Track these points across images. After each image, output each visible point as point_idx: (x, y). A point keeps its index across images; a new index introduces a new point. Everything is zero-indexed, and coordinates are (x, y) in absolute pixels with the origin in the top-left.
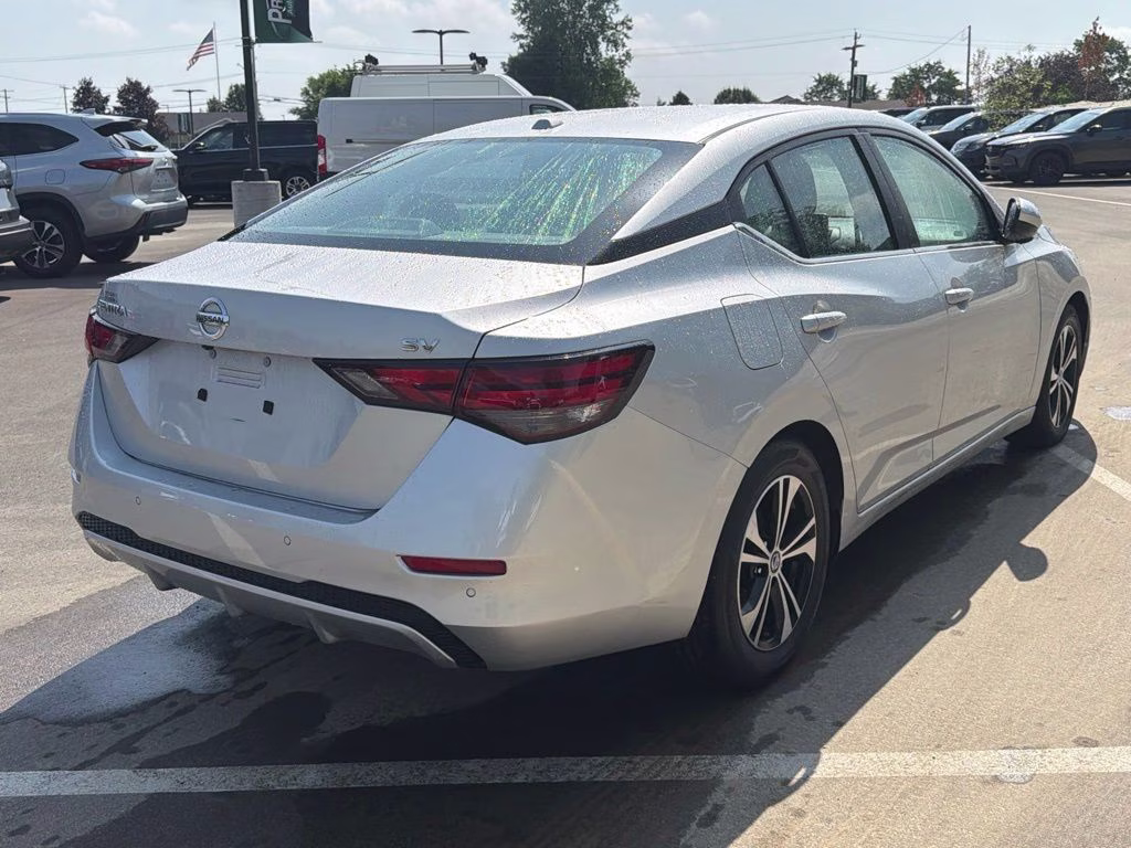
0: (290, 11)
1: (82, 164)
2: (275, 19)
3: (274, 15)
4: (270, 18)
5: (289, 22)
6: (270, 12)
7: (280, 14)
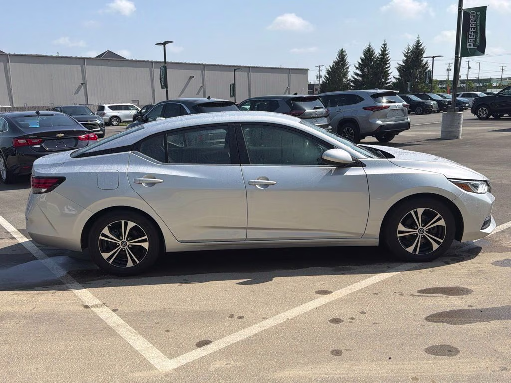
0: (477, 44)
1: (363, 108)
2: (470, 47)
3: (470, 45)
4: (468, 47)
5: (476, 48)
6: (468, 44)
7: (472, 45)
